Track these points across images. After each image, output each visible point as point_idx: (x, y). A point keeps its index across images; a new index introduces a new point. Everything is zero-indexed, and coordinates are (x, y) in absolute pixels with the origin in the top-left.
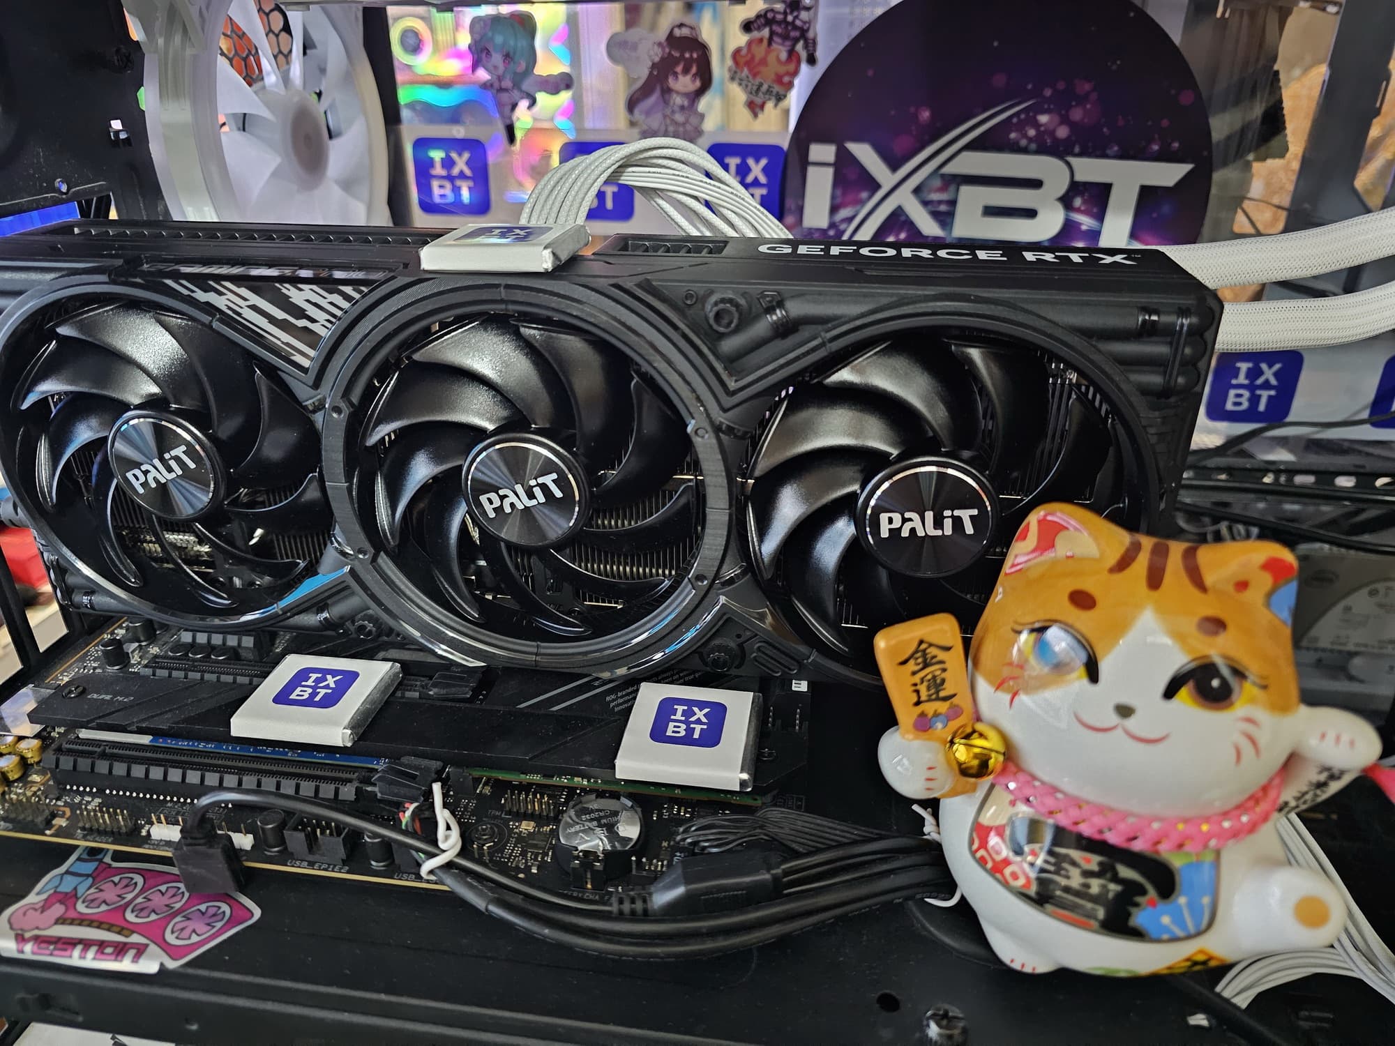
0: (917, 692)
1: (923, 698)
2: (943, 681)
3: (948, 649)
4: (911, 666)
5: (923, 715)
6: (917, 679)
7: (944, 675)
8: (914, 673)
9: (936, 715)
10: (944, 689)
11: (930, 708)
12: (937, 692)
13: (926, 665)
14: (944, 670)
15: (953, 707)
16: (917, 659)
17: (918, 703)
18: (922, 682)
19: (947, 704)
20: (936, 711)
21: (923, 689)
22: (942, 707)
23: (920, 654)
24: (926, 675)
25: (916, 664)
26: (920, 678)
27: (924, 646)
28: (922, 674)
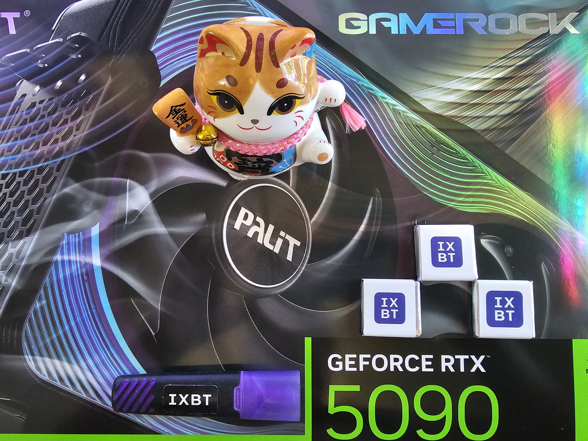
1: (180, 123)
2: (186, 115)
3: (183, 105)
4: (171, 116)
6: (175, 119)
7: (185, 113)
8: (173, 118)
9: (188, 126)
10: (187, 117)
11: (184, 125)
12: (185, 119)
13: (177, 113)
15: (193, 121)
16: (173, 113)
17: (179, 125)
19: (190, 121)
22: (190, 123)
23: (173, 111)
24: (179, 116)
25: (173, 115)
26: (177, 118)
27: (174, 108)
28: (177, 117)
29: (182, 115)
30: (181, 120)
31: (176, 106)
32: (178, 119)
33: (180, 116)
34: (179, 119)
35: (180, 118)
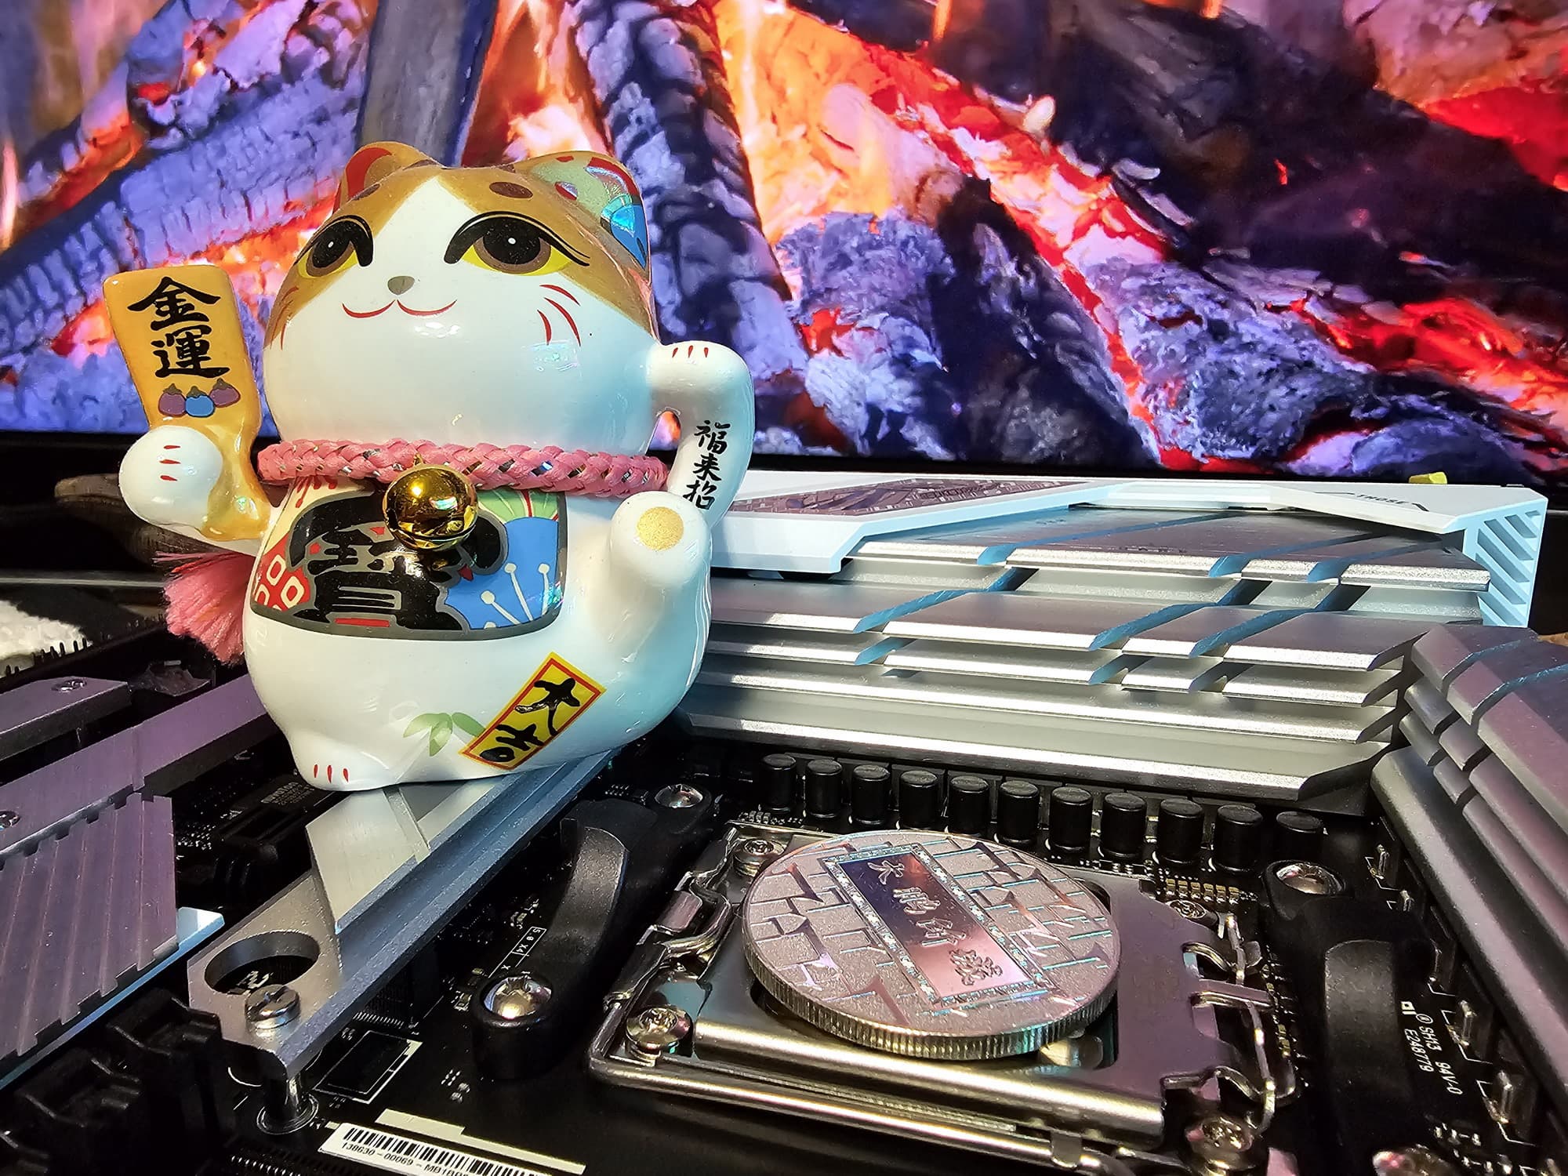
0: (163, 355)
1: (173, 366)
2: (205, 345)
3: (209, 299)
4: (150, 314)
5: (172, 391)
6: (161, 335)
7: (204, 337)
8: (156, 326)
9: (195, 392)
10: (208, 358)
11: (185, 383)
12: (196, 361)
13: (176, 318)
14: (206, 330)
15: (222, 386)
16: (159, 305)
17: (163, 373)
18: (170, 343)
19: (214, 380)
20: (194, 388)
21: (172, 352)
22: (206, 384)
23: (166, 299)
24: (177, 333)
25: (159, 313)
26: (167, 335)
27: (171, 288)
28: (170, 329)
29: (190, 337)
30: (181, 353)
31: (183, 289)
32: (170, 339)
33: (183, 335)
34: (176, 344)
35: (179, 341)
